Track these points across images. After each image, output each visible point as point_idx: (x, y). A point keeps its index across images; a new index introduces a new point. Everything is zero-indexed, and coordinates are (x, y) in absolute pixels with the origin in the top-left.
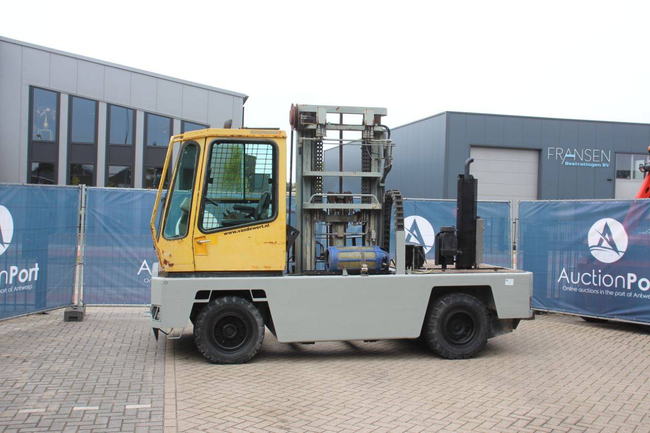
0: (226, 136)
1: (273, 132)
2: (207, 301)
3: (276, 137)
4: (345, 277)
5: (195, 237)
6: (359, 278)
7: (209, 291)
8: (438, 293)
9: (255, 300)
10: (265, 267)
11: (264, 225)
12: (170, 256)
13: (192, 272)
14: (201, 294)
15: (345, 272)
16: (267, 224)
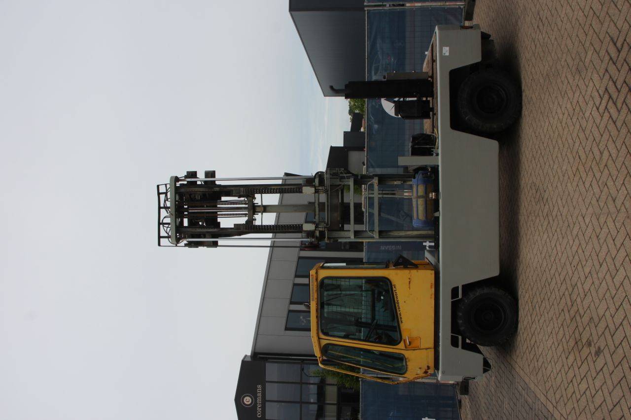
0: (317, 322)
1: (312, 281)
2: (460, 337)
3: (317, 279)
4: (441, 214)
5: (404, 348)
6: (442, 200)
7: (452, 336)
8: (457, 123)
9: (460, 296)
10: (431, 288)
11: (394, 289)
12: (420, 368)
13: (435, 350)
14: (454, 343)
15: (436, 214)
16: (393, 287)
